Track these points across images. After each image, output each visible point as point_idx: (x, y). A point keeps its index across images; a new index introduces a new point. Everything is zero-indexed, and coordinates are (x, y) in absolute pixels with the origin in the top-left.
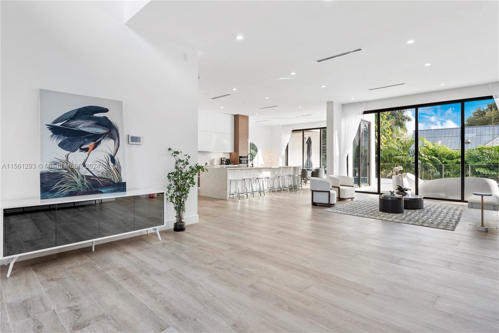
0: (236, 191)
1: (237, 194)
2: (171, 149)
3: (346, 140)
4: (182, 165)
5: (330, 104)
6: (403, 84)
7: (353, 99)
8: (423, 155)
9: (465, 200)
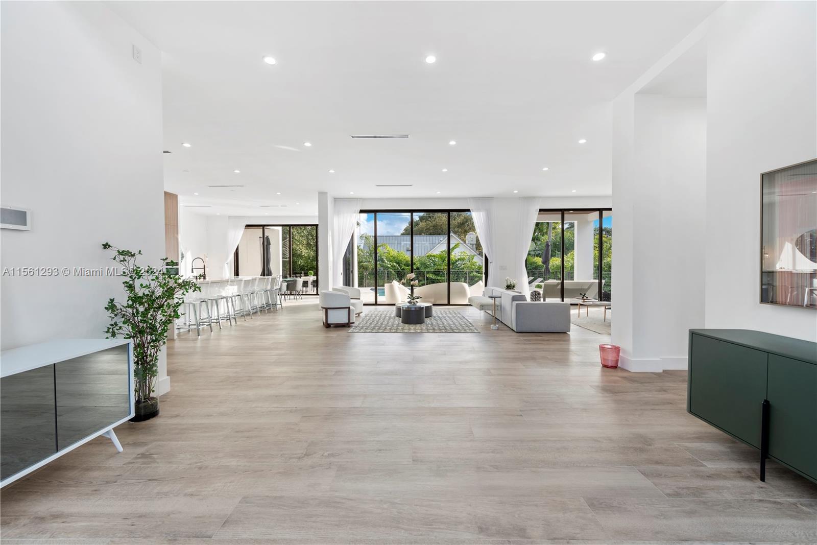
0: (185, 321)
1: (188, 327)
2: (109, 246)
3: (340, 241)
4: (153, 280)
5: (322, 195)
6: (411, 186)
7: (352, 194)
8: (386, 262)
9: (451, 303)
